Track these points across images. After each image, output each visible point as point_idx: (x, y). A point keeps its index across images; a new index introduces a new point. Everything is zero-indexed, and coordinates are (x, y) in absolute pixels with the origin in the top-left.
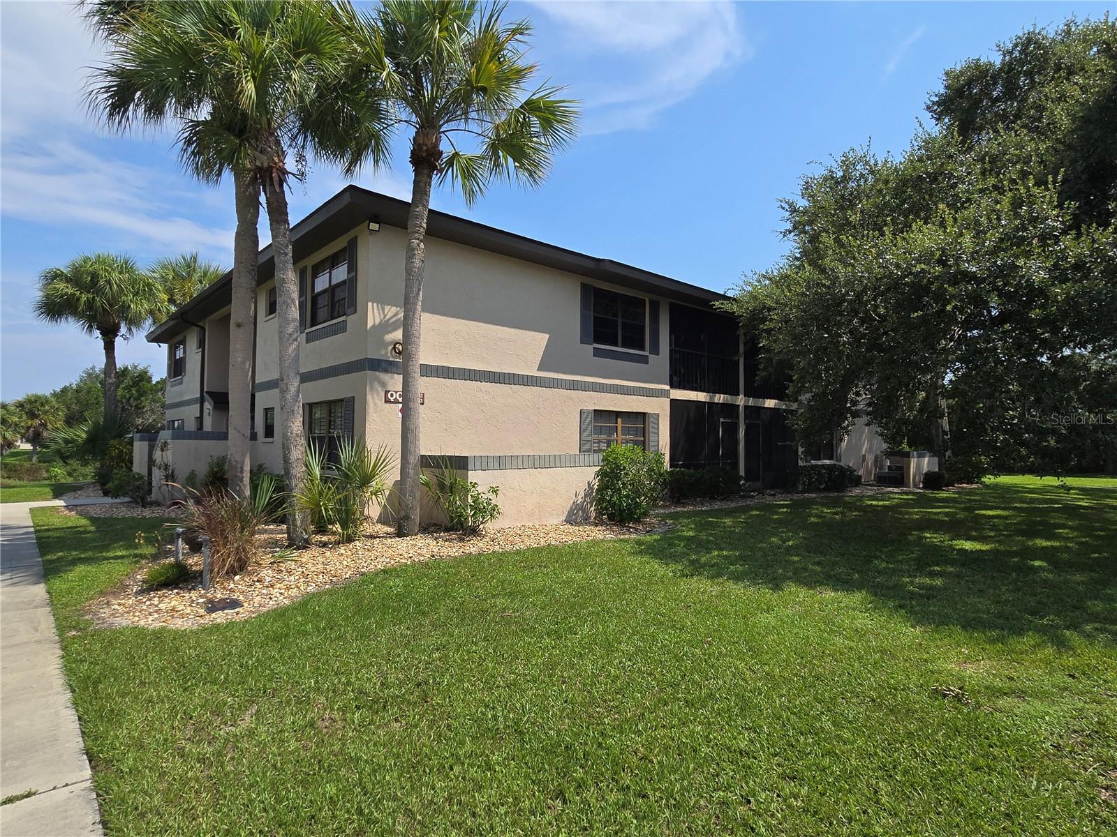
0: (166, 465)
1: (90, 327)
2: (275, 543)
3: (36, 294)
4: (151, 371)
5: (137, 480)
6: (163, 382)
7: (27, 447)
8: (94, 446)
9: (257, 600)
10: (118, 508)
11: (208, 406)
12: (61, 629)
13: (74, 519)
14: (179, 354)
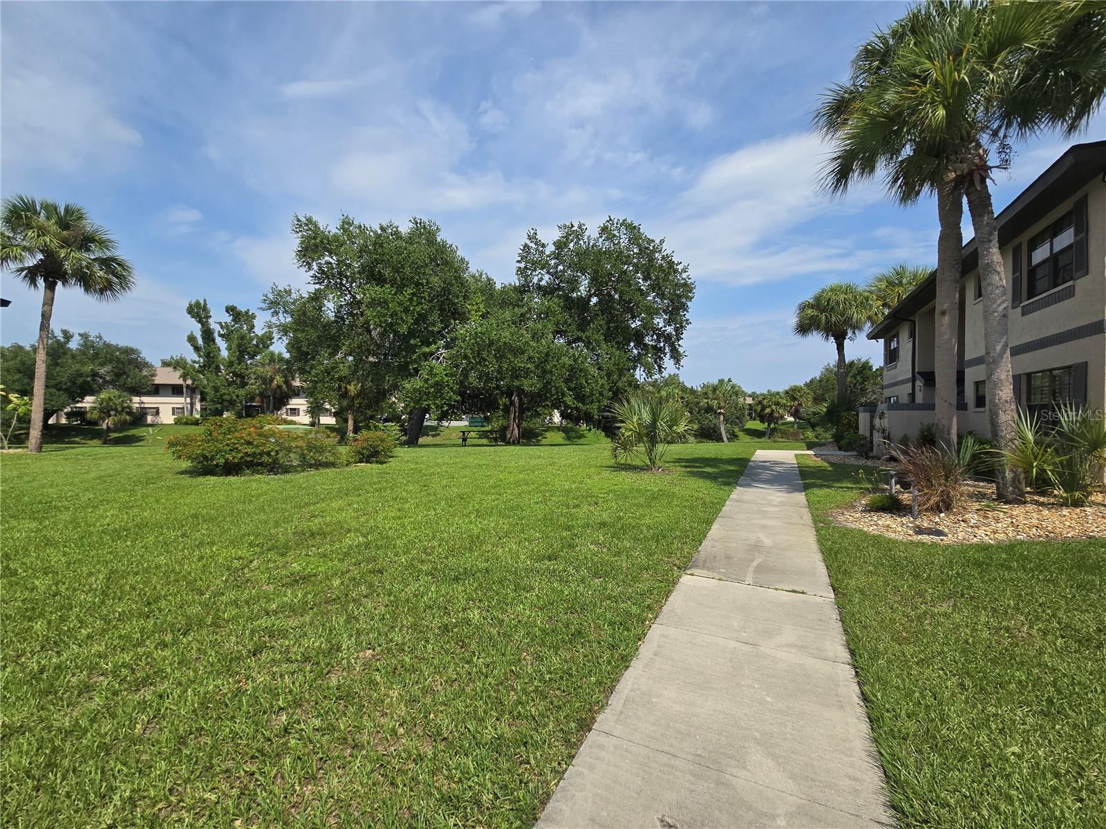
0: (884, 429)
1: (827, 335)
2: (983, 496)
3: (793, 320)
4: (872, 362)
5: (862, 440)
6: (881, 369)
7: (791, 419)
8: (831, 416)
9: (961, 535)
10: (848, 458)
11: (919, 383)
12: (815, 522)
13: (819, 462)
14: (894, 345)
